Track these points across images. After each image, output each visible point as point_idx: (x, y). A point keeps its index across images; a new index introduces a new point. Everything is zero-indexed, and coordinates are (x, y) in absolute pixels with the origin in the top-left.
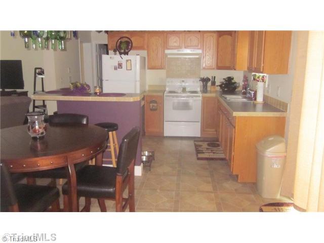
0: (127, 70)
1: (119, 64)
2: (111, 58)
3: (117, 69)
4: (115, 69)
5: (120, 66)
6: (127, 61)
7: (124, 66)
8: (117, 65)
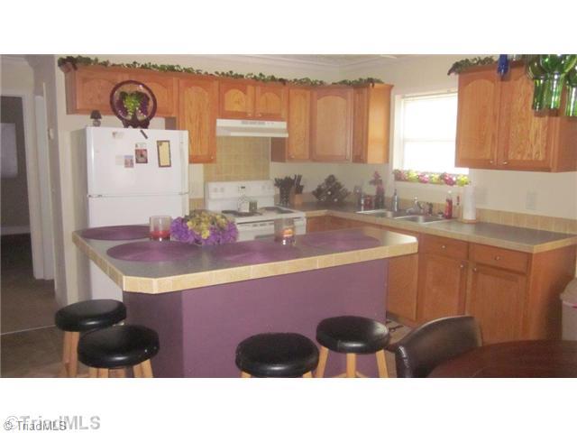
0: (160, 166)
1: (137, 151)
2: (114, 134)
3: (132, 165)
4: (129, 164)
5: (141, 156)
6: (160, 143)
7: (152, 155)
8: (133, 154)
